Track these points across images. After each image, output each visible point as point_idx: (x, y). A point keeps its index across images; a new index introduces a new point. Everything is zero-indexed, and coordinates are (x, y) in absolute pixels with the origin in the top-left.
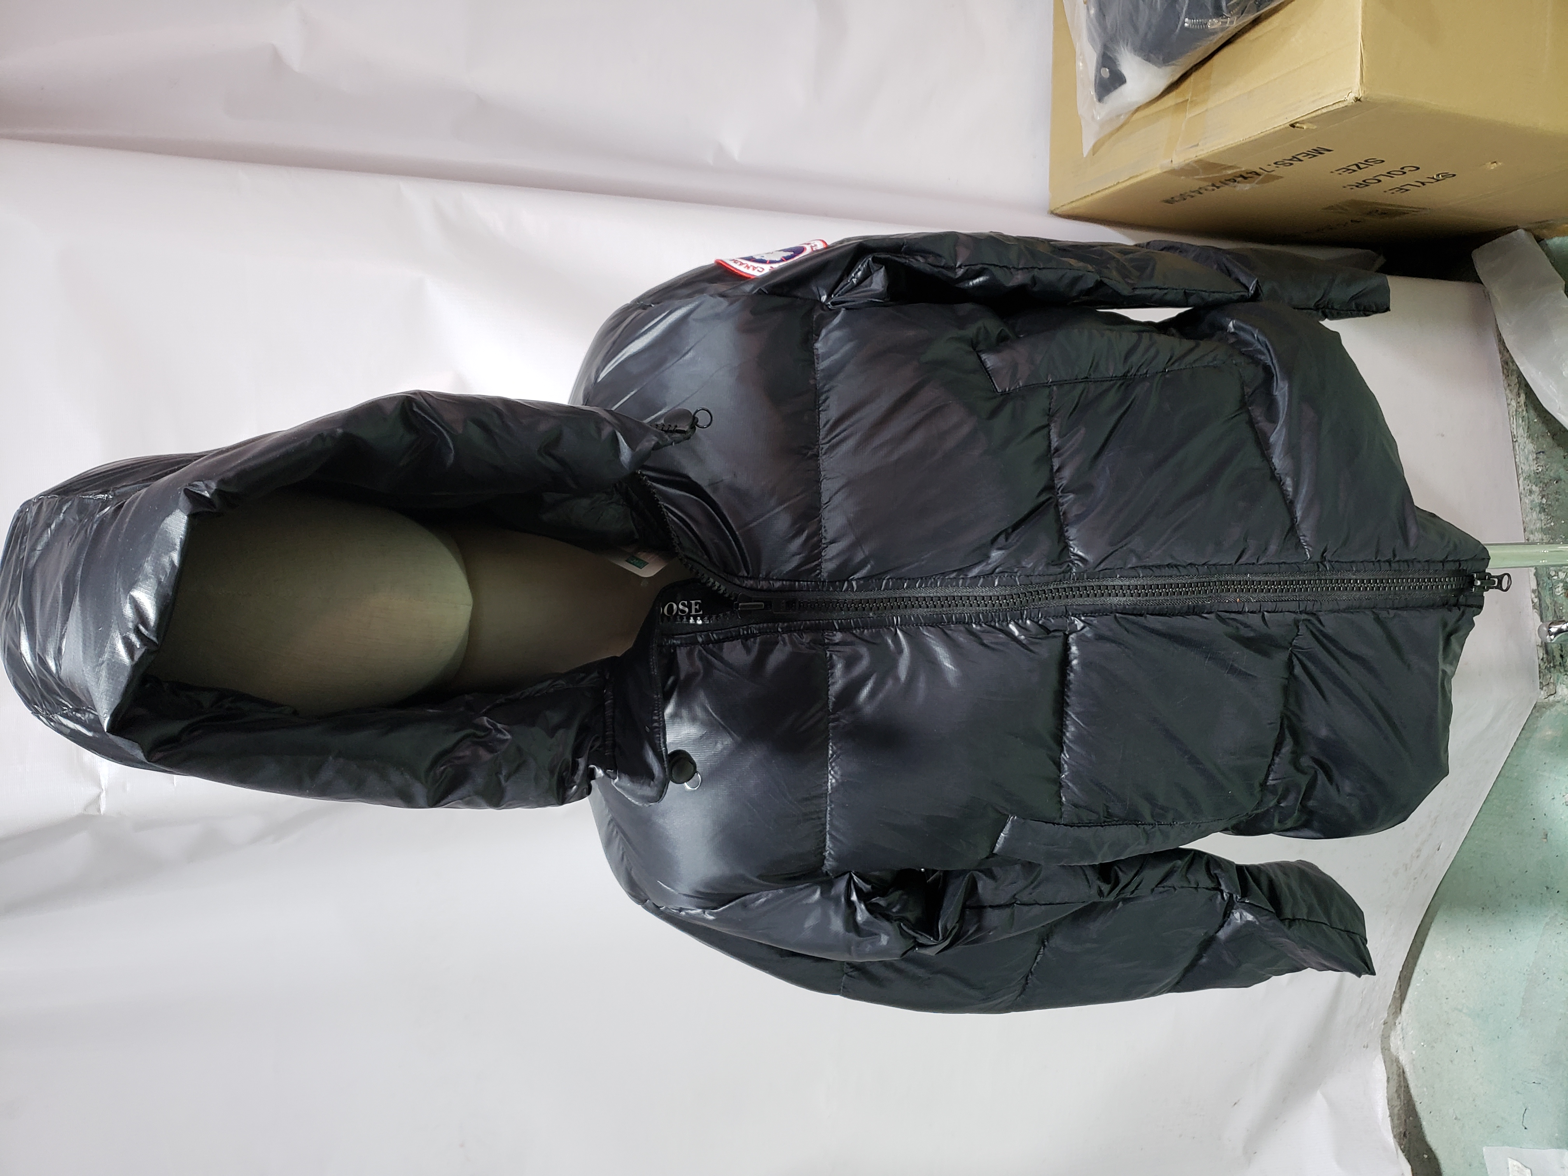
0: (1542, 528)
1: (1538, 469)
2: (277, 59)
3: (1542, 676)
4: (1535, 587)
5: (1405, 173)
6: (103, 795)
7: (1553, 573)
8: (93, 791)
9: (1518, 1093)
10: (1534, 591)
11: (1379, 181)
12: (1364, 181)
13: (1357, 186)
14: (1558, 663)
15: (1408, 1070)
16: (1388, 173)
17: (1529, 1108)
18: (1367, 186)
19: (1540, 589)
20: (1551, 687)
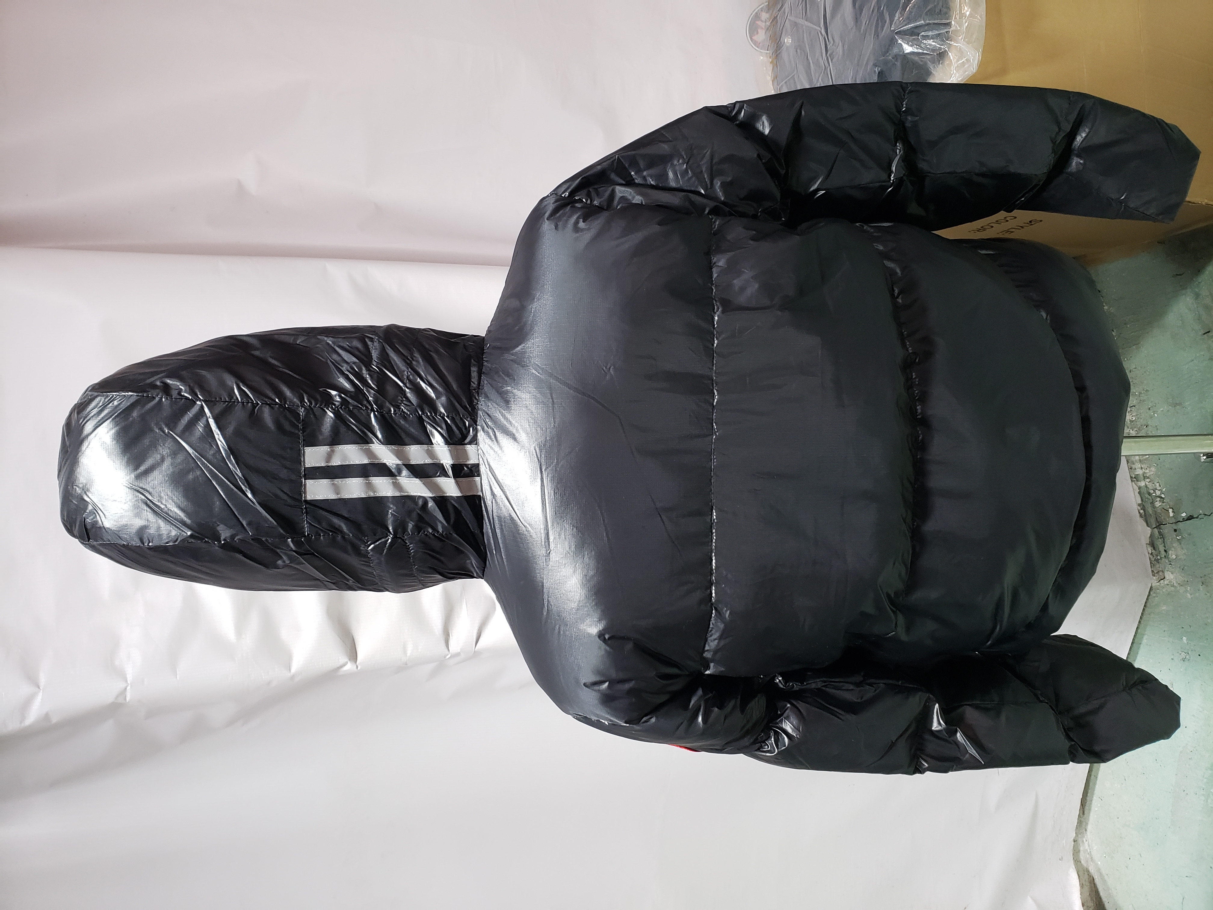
0: (1140, 460)
1: (1132, 419)
2: (241, 189)
3: (1153, 566)
4: (1140, 502)
5: (1007, 221)
6: (129, 688)
7: (1152, 492)
8: (122, 685)
9: (1177, 886)
10: (1139, 505)
11: (992, 227)
12: (982, 227)
13: (978, 231)
14: (1163, 556)
15: (1096, 877)
16: (997, 221)
17: (1186, 897)
18: (985, 230)
19: (1143, 503)
20: (1161, 573)
